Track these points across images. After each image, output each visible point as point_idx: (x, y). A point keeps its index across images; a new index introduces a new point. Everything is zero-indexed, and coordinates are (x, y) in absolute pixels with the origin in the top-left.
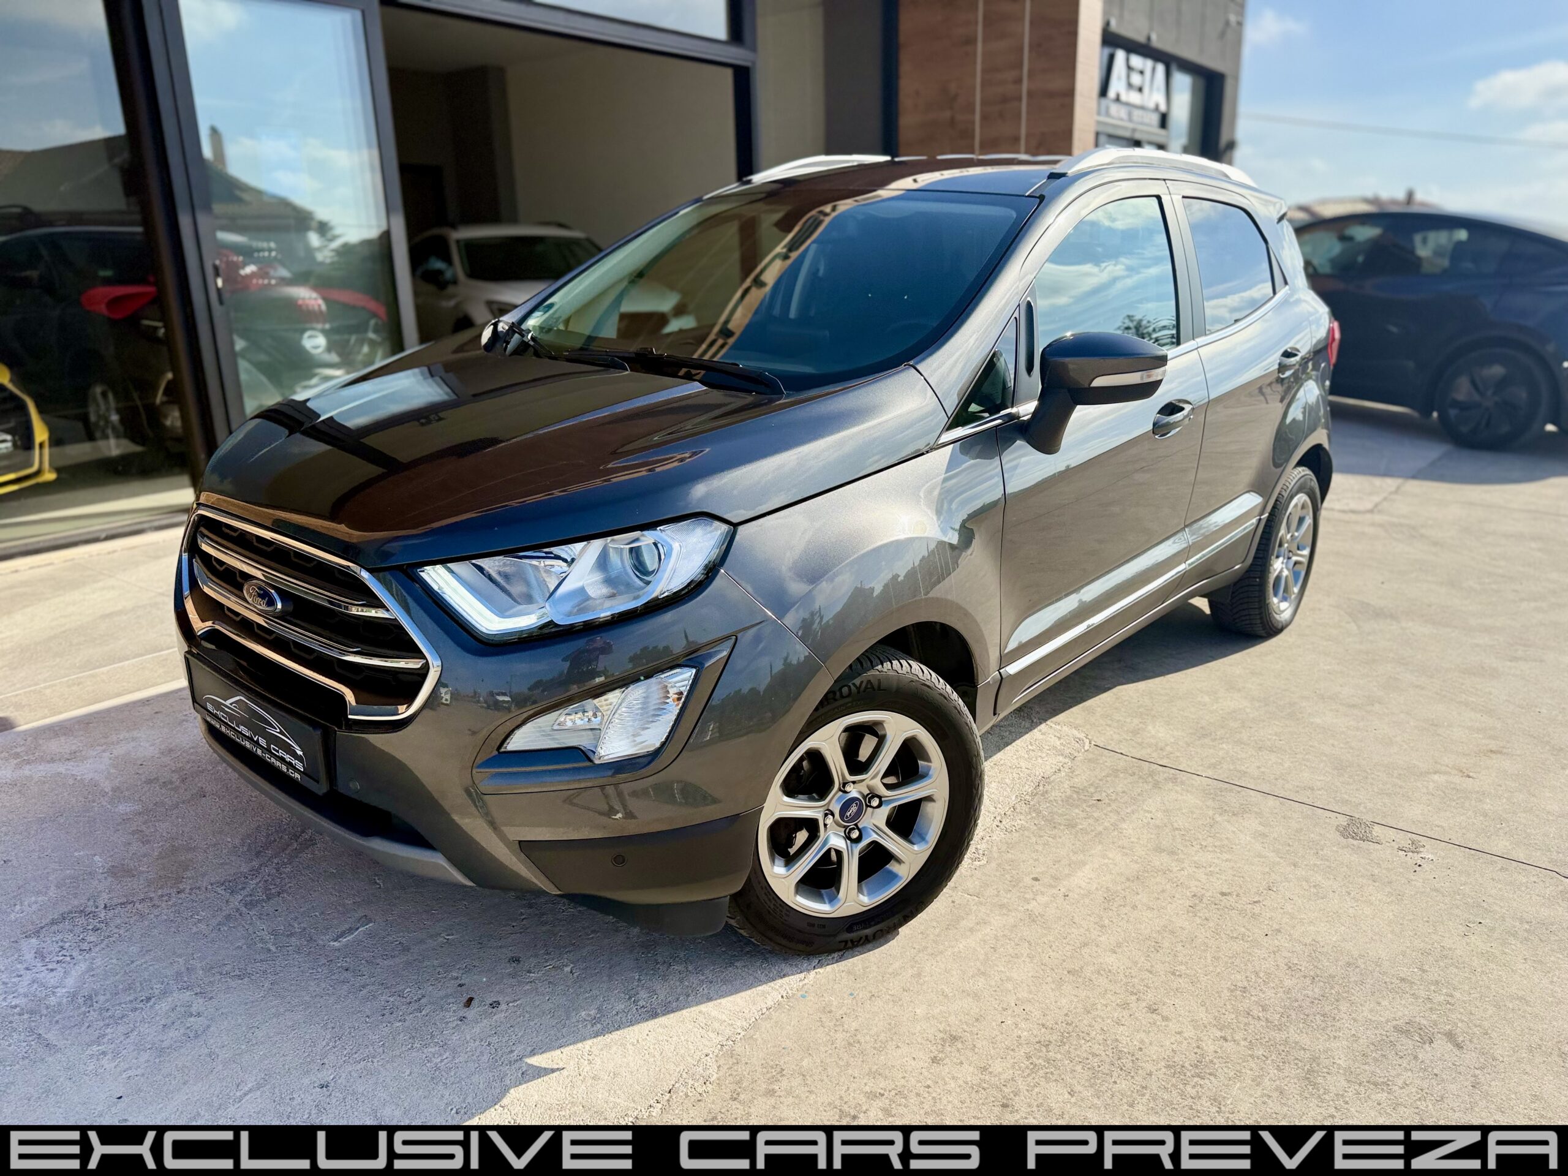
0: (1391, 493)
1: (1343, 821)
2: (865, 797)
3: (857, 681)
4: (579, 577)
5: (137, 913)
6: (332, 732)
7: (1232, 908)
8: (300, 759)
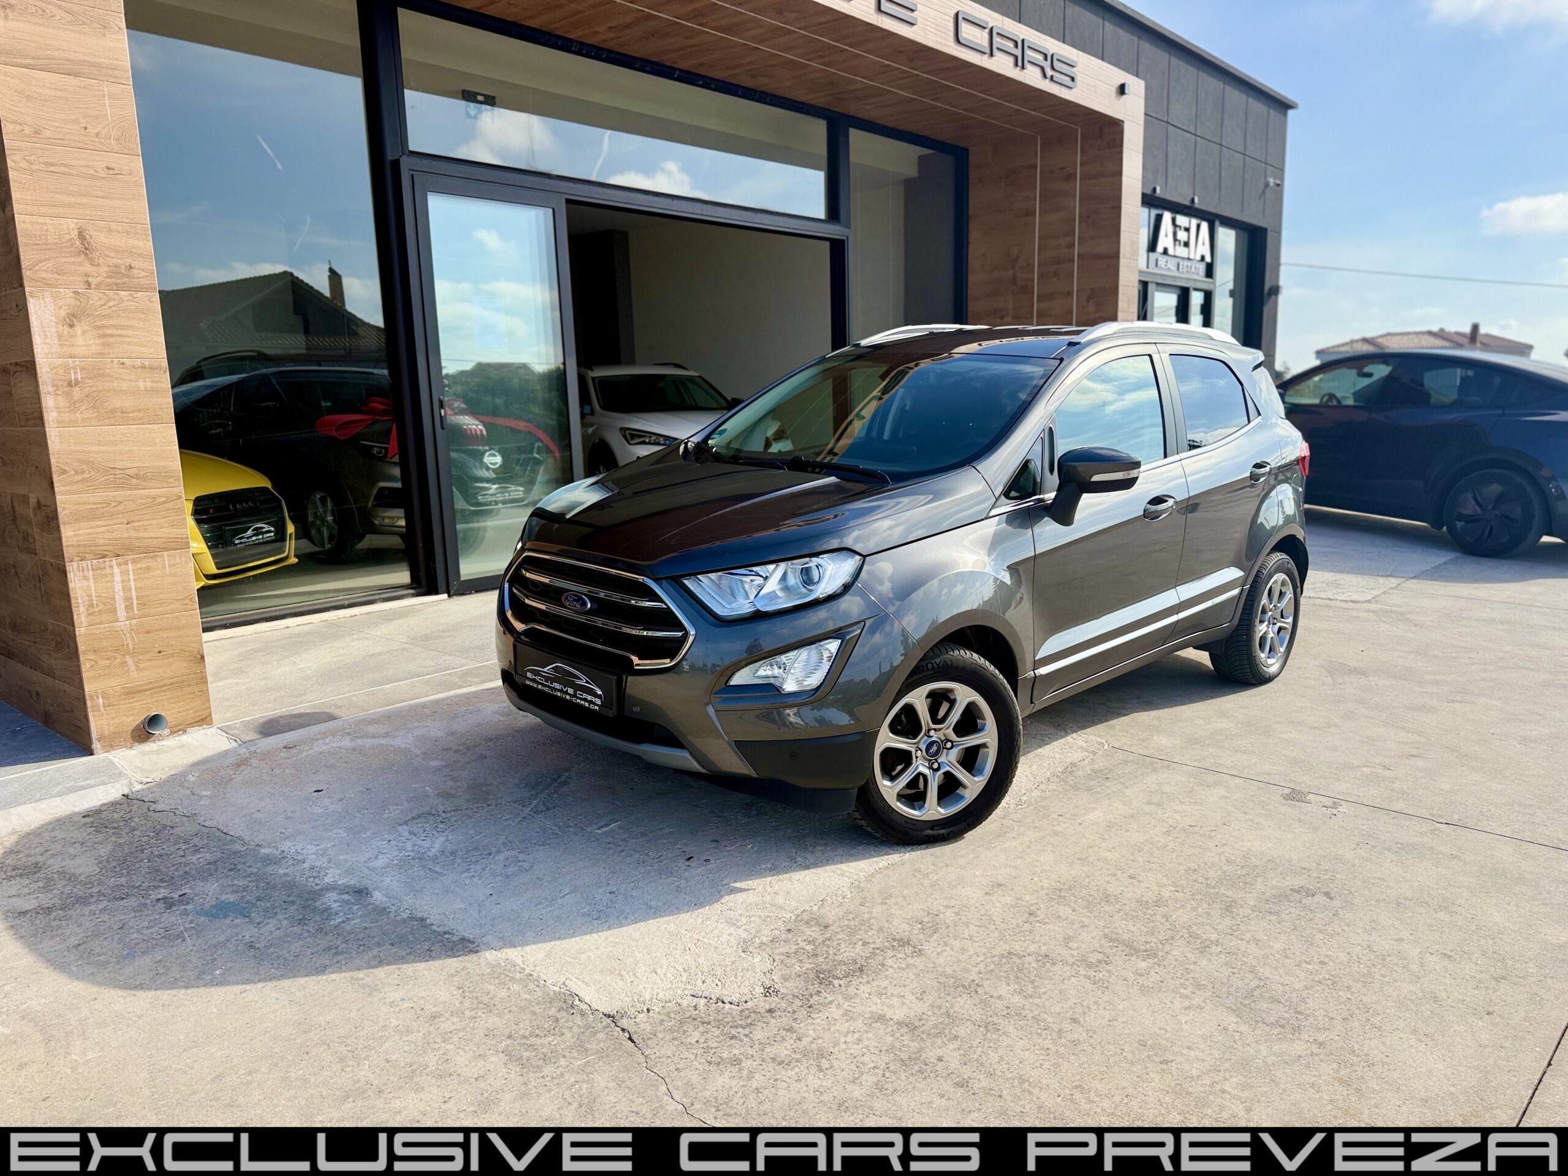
0: (1391, 588)
1: (1287, 791)
2: (942, 742)
3: (938, 661)
4: (773, 585)
5: (466, 815)
6: (624, 677)
7: (1196, 833)
8: (599, 697)
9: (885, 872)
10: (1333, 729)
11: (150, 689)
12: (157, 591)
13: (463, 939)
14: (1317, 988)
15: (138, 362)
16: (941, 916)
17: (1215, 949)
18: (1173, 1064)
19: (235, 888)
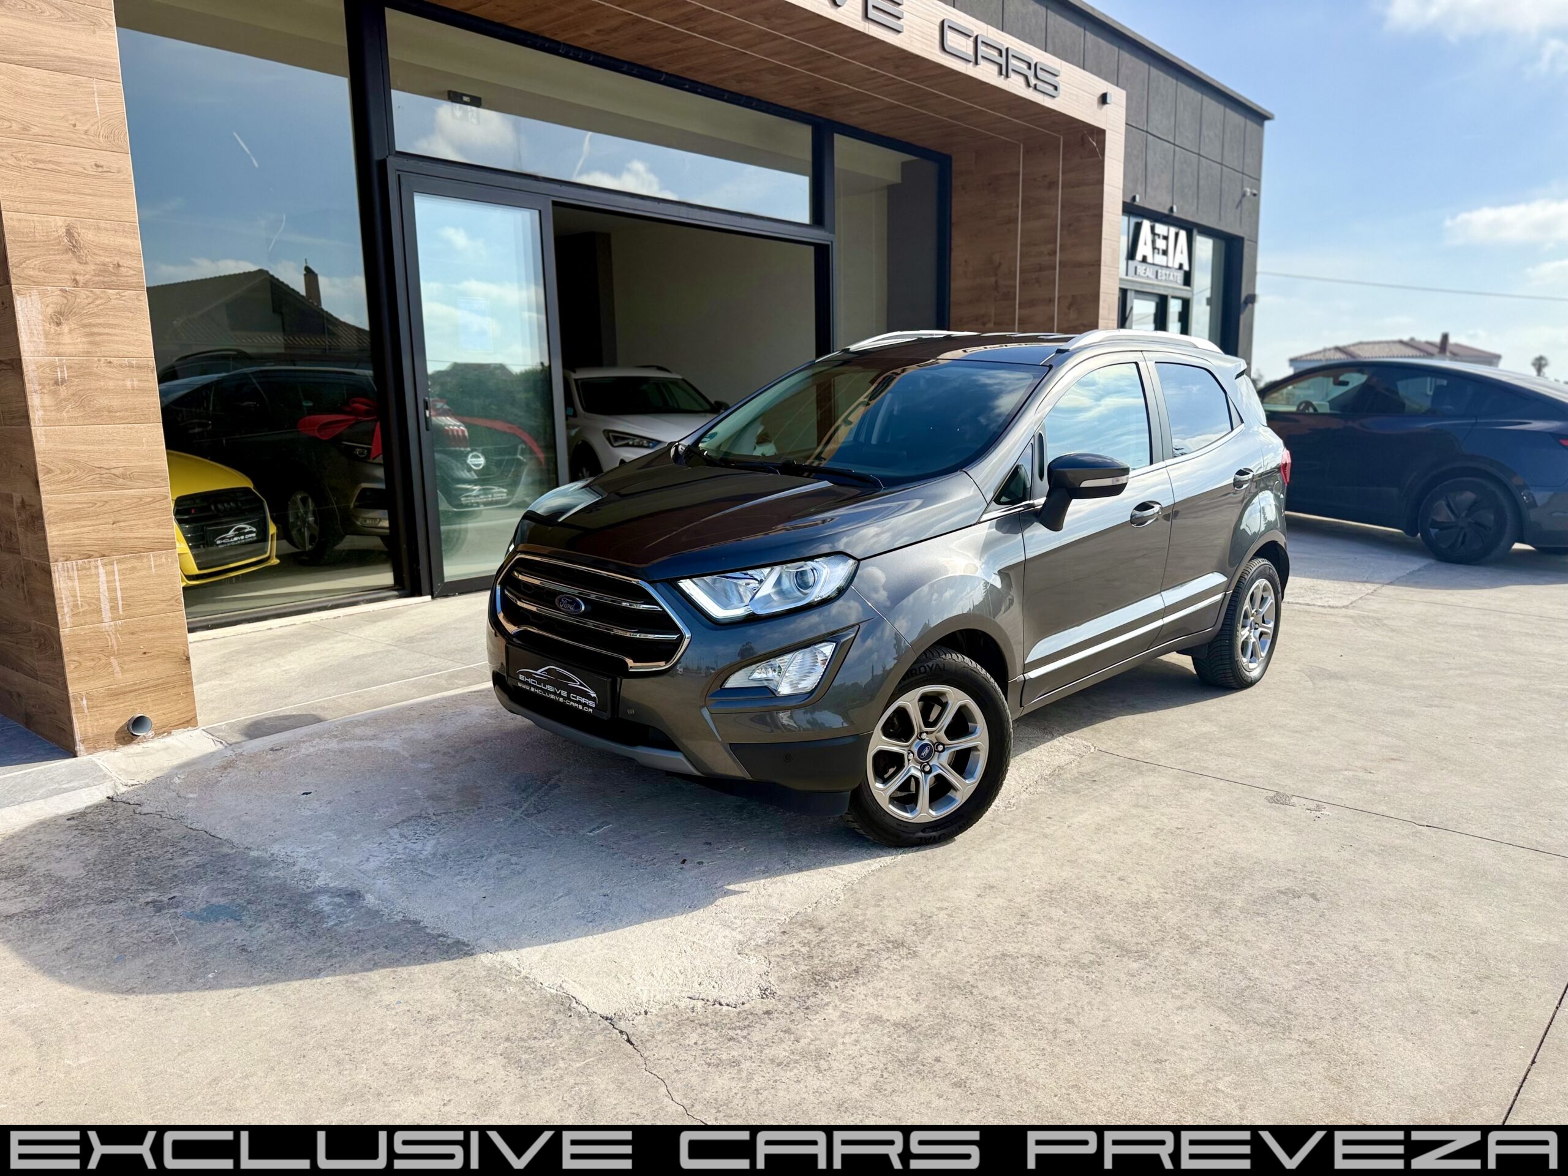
0: (1368, 594)
1: (1272, 794)
2: (934, 744)
3: (930, 664)
4: (767, 589)
5: (456, 818)
6: (619, 679)
7: (1183, 835)
8: (593, 699)
9: (877, 874)
10: (1315, 733)
11: (135, 690)
12: (143, 592)
13: (458, 942)
14: (1306, 988)
15: (126, 361)
16: (935, 918)
17: (1205, 950)
18: (1167, 1063)
19: (224, 891)
